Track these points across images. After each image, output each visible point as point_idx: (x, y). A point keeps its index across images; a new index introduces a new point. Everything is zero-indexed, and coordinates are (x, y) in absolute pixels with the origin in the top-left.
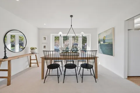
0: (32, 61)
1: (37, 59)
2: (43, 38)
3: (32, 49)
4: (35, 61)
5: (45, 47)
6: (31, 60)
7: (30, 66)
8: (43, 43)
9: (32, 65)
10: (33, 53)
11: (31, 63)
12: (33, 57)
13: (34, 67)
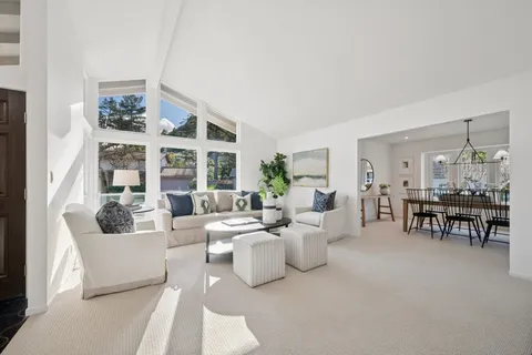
0: (382, 210)
1: (390, 207)
2: (402, 165)
3: (383, 187)
4: (388, 210)
5: (406, 183)
6: (379, 206)
7: (379, 218)
8: (401, 176)
9: (382, 216)
10: (383, 194)
11: (379, 213)
12: (384, 201)
13: (384, 220)
